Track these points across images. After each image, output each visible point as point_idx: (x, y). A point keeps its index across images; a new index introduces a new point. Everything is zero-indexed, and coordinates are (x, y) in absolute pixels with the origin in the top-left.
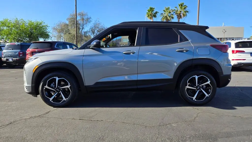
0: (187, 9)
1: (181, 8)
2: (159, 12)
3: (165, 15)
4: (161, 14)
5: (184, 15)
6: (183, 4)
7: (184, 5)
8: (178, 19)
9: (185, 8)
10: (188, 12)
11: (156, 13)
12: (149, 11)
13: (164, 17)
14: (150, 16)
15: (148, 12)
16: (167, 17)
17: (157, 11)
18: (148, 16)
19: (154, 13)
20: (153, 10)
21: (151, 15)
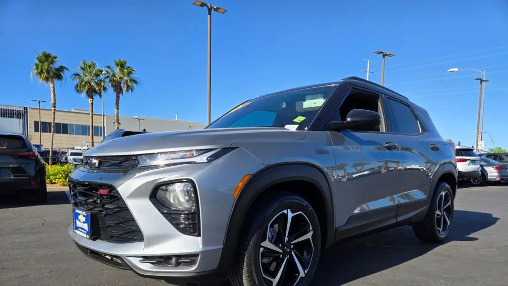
0: (133, 76)
1: (121, 70)
2: (69, 68)
3: (86, 79)
4: (74, 75)
5: (128, 86)
6: (125, 64)
7: (127, 65)
8: (117, 93)
9: (129, 73)
10: (135, 82)
11: (62, 69)
12: (40, 61)
13: (83, 83)
14: (46, 74)
15: (37, 62)
16: (90, 84)
17: (63, 65)
18: (41, 73)
19: (56, 69)
20: (52, 62)
21: (48, 71)
